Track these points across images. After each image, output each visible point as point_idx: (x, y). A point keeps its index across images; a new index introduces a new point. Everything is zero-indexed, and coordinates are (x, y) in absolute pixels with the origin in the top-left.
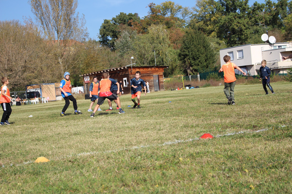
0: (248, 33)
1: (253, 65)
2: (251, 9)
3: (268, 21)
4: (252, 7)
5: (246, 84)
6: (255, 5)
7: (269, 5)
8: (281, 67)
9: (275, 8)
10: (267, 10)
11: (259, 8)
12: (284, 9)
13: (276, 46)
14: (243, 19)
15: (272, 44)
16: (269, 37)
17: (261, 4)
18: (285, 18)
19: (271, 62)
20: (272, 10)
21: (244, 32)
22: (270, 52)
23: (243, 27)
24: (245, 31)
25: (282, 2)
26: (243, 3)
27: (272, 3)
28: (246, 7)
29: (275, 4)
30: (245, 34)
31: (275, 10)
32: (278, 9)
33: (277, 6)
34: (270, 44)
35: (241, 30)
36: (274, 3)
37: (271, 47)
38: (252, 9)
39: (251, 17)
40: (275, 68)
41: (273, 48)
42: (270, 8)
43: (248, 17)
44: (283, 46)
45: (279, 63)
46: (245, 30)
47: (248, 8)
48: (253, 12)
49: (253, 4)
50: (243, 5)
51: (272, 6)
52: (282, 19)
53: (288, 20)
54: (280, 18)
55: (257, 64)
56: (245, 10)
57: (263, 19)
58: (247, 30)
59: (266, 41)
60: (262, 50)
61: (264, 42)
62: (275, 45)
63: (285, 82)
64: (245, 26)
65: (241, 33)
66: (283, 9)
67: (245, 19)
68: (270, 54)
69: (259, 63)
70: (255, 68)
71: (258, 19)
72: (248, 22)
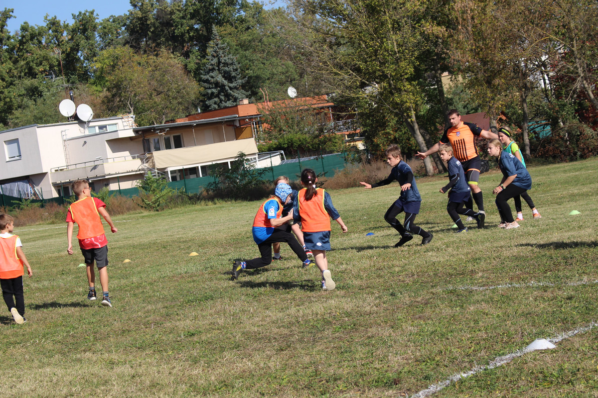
0: (13, 97)
1: (46, 173)
2: (15, 40)
3: (55, 66)
4: (17, 35)
5: (53, 223)
6: (24, 29)
7: (54, 28)
8: (110, 174)
9: (70, 37)
10: (50, 42)
11: (32, 37)
12: (91, 38)
13: (95, 127)
15: (85, 122)
16: (77, 107)
17: (36, 28)
18: (95, 59)
19: (88, 165)
20: (63, 41)
22: (82, 141)
25: (84, 22)
27: (62, 23)
28: (3, 35)
29: (67, 26)
30: (5, 98)
31: (70, 40)
32: (76, 38)
33: (74, 31)
34: (81, 123)
36: (66, 24)
37: (82, 129)
38: (18, 40)
39: (17, 58)
40: (97, 177)
41: (87, 132)
42: (57, 37)
43: (10, 58)
44: (109, 125)
45: (105, 165)
46: (6, 90)
47: (9, 38)
48: (21, 47)
49: (19, 28)
51: (61, 32)
52: (88, 60)
53: (101, 63)
54: (82, 58)
55: (53, 171)
56: (2, 42)
57: (44, 63)
58: (10, 89)
59: (70, 117)
60: (65, 138)
61: (68, 119)
62: (91, 124)
64: (3, 80)
66: (87, 38)
67: (2, 63)
68: (83, 145)
69: (60, 168)
70: (50, 180)
71: (33, 61)
72: (10, 70)
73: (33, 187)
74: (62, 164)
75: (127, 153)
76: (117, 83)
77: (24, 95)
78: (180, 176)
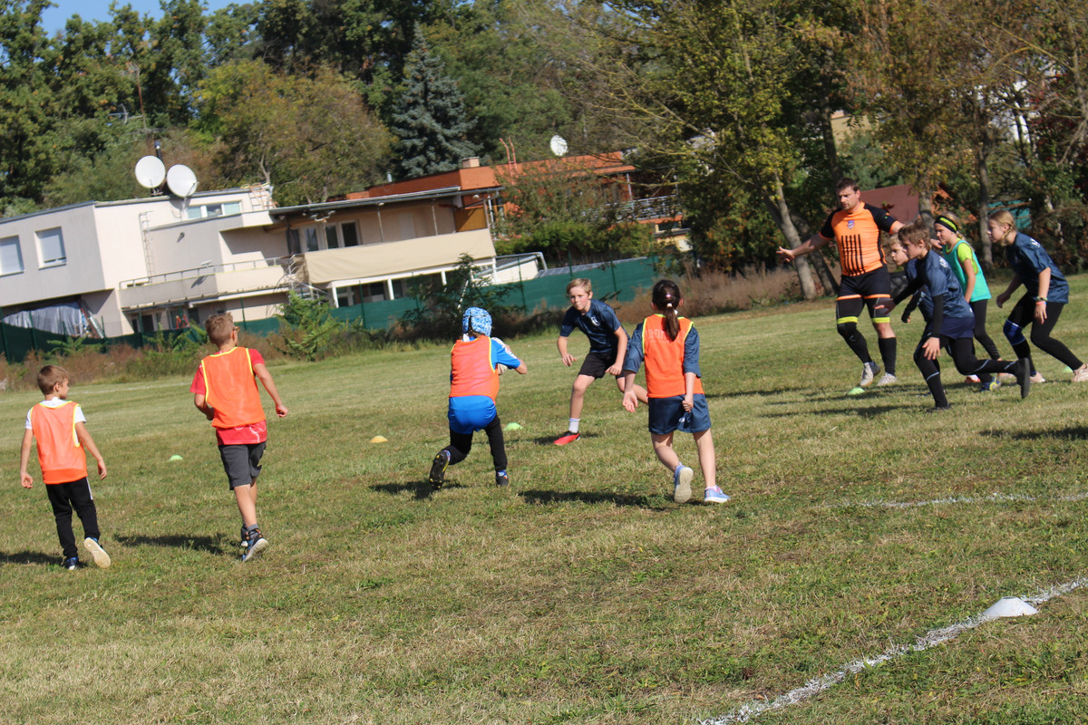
0: (51, 151)
1: (110, 292)
2: (56, 48)
3: (129, 96)
4: (59, 38)
6: (72, 27)
7: (126, 26)
8: (226, 294)
9: (155, 43)
10: (120, 52)
11: (88, 42)
12: (194, 45)
13: (199, 206)
14: (26, 88)
15: (182, 199)
16: (167, 170)
17: (95, 26)
18: (200, 83)
19: (186, 275)
20: (142, 50)
21: (32, 143)
22: (178, 231)
23: (29, 122)
24: (39, 140)
25: (181, 15)
26: (21, 23)
27: (141, 18)
28: (34, 38)
29: (151, 22)
30: (37, 153)
31: (155, 48)
32: (166, 44)
33: (162, 32)
34: (175, 199)
35: (21, 137)
36: (149, 18)
37: (177, 210)
38: (61, 47)
39: (59, 81)
40: (203, 298)
41: (186, 216)
42: (131, 42)
43: (47, 81)
44: (226, 203)
45: (219, 276)
46: (39, 138)
47: (45, 44)
48: (67, 61)
49: (63, 26)
50: (21, 30)
51: (139, 34)
52: (188, 84)
53: (211, 90)
54: (177, 82)
55: (124, 286)
56: (32, 52)
57: (109, 89)
58: (46, 137)
59: (156, 189)
60: (145, 226)
61: (150, 192)
62: (193, 202)
63: (292, 364)
64: (34, 119)
65: (20, 151)
66: (187, 45)
67: (33, 90)
68: (179, 240)
69: (137, 282)
70: (118, 302)
71: (88, 86)
72: (47, 102)
73: (88, 316)
74: (140, 273)
75: (258, 255)
76: (241, 127)
77: (71, 147)
78: (354, 297)
